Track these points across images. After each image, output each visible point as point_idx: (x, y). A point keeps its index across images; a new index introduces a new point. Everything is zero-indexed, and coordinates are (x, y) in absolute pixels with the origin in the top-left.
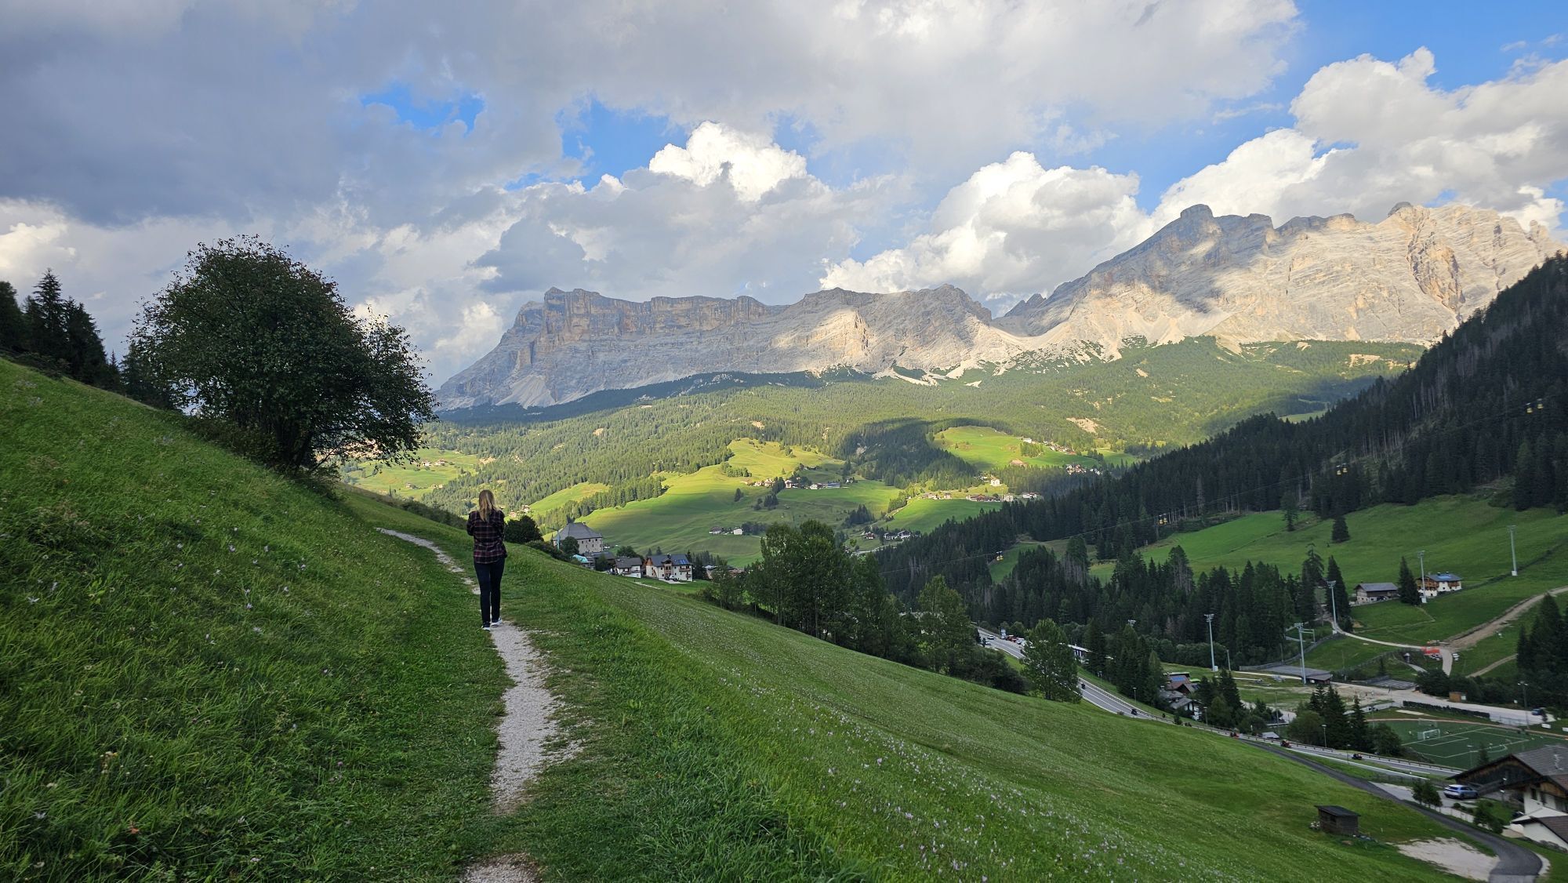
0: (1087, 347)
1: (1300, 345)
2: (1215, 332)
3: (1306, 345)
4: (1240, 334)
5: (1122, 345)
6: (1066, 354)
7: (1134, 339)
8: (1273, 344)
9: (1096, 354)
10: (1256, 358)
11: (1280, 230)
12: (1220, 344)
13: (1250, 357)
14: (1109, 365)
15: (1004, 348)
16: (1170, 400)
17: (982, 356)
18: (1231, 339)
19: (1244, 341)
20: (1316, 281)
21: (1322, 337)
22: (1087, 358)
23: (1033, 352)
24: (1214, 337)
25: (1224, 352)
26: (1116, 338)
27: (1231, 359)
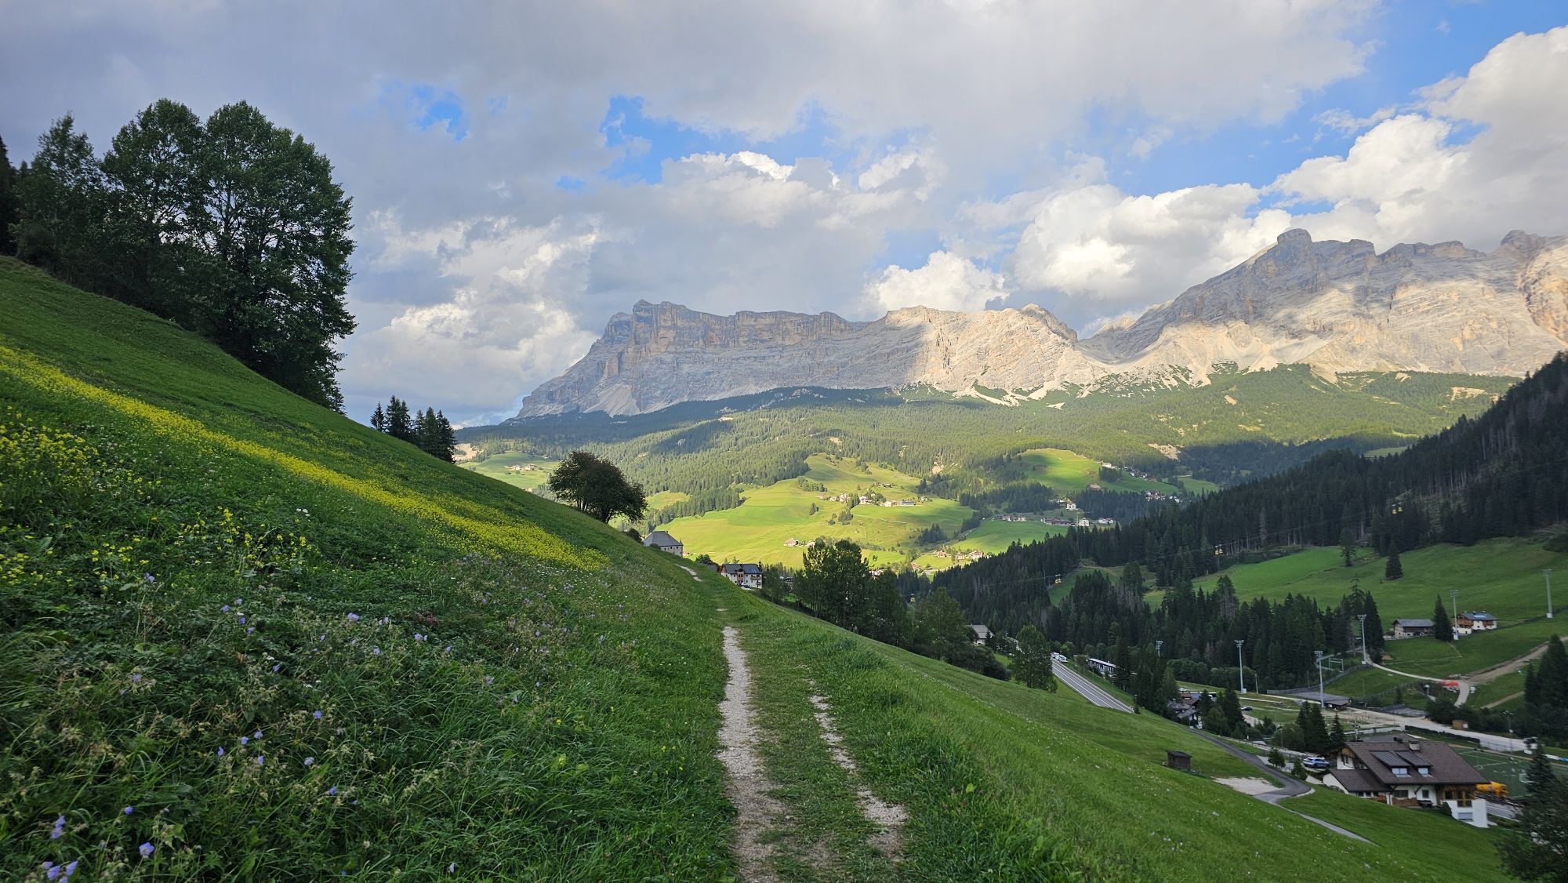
0: (1175, 372)
1: (1399, 376)
2: (1311, 361)
3: (1406, 376)
4: (1336, 362)
5: (1212, 371)
6: (1153, 378)
7: (1224, 364)
8: (1371, 374)
9: (1184, 379)
10: (1352, 388)
11: (1383, 256)
12: (1314, 373)
13: (1346, 387)
14: (1197, 390)
15: (1089, 370)
16: (1258, 429)
17: (1066, 377)
18: (1327, 368)
19: (1340, 370)
20: (1420, 310)
21: (1424, 369)
22: (1175, 383)
23: (1118, 376)
24: (1308, 365)
25: (1318, 381)
26: (1205, 362)
27: (1326, 388)
